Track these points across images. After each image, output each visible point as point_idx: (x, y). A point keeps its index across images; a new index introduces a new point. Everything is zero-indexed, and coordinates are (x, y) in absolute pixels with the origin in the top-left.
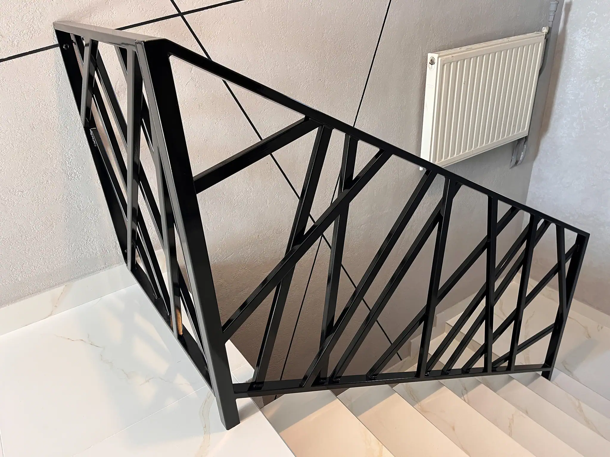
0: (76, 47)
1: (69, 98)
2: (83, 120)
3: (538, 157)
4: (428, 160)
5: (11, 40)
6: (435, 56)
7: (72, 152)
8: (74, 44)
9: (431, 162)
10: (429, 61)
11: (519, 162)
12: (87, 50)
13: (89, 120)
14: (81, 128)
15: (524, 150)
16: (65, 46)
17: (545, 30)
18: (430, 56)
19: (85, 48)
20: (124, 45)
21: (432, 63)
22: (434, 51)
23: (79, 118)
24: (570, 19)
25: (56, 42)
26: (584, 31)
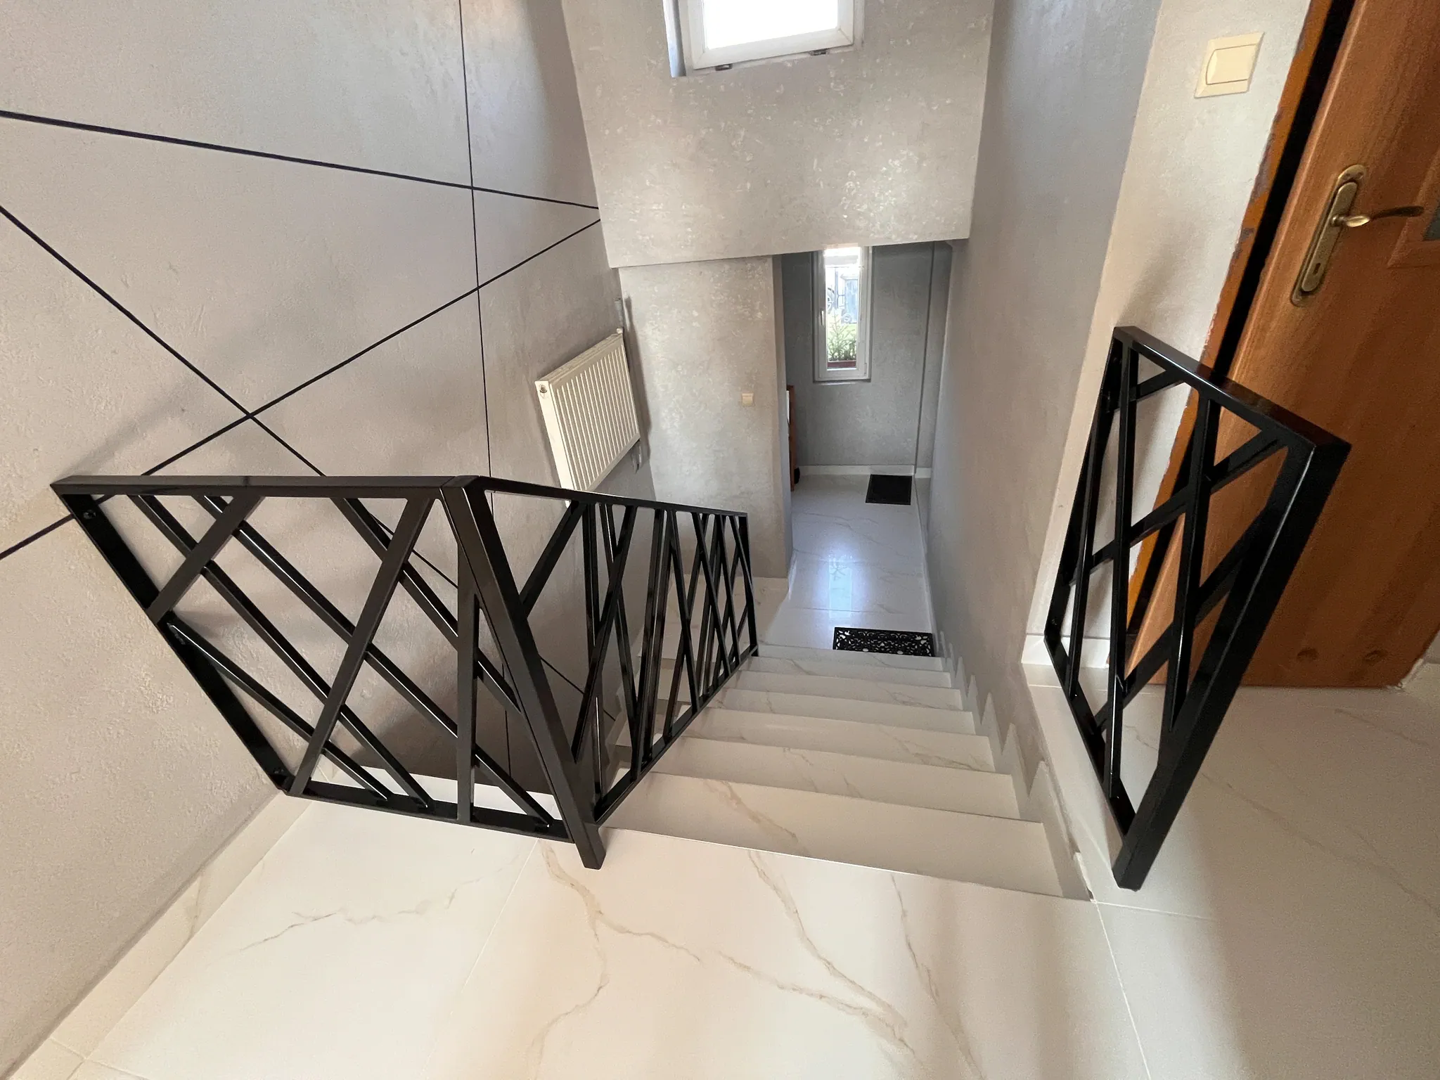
3: (652, 454)
4: (572, 489)
6: (545, 384)
9: (576, 490)
10: (538, 389)
11: (640, 465)
15: (640, 452)
16: (88, 514)
17: (620, 331)
18: (538, 384)
21: (543, 390)
22: (541, 376)
24: (634, 314)
26: (652, 324)
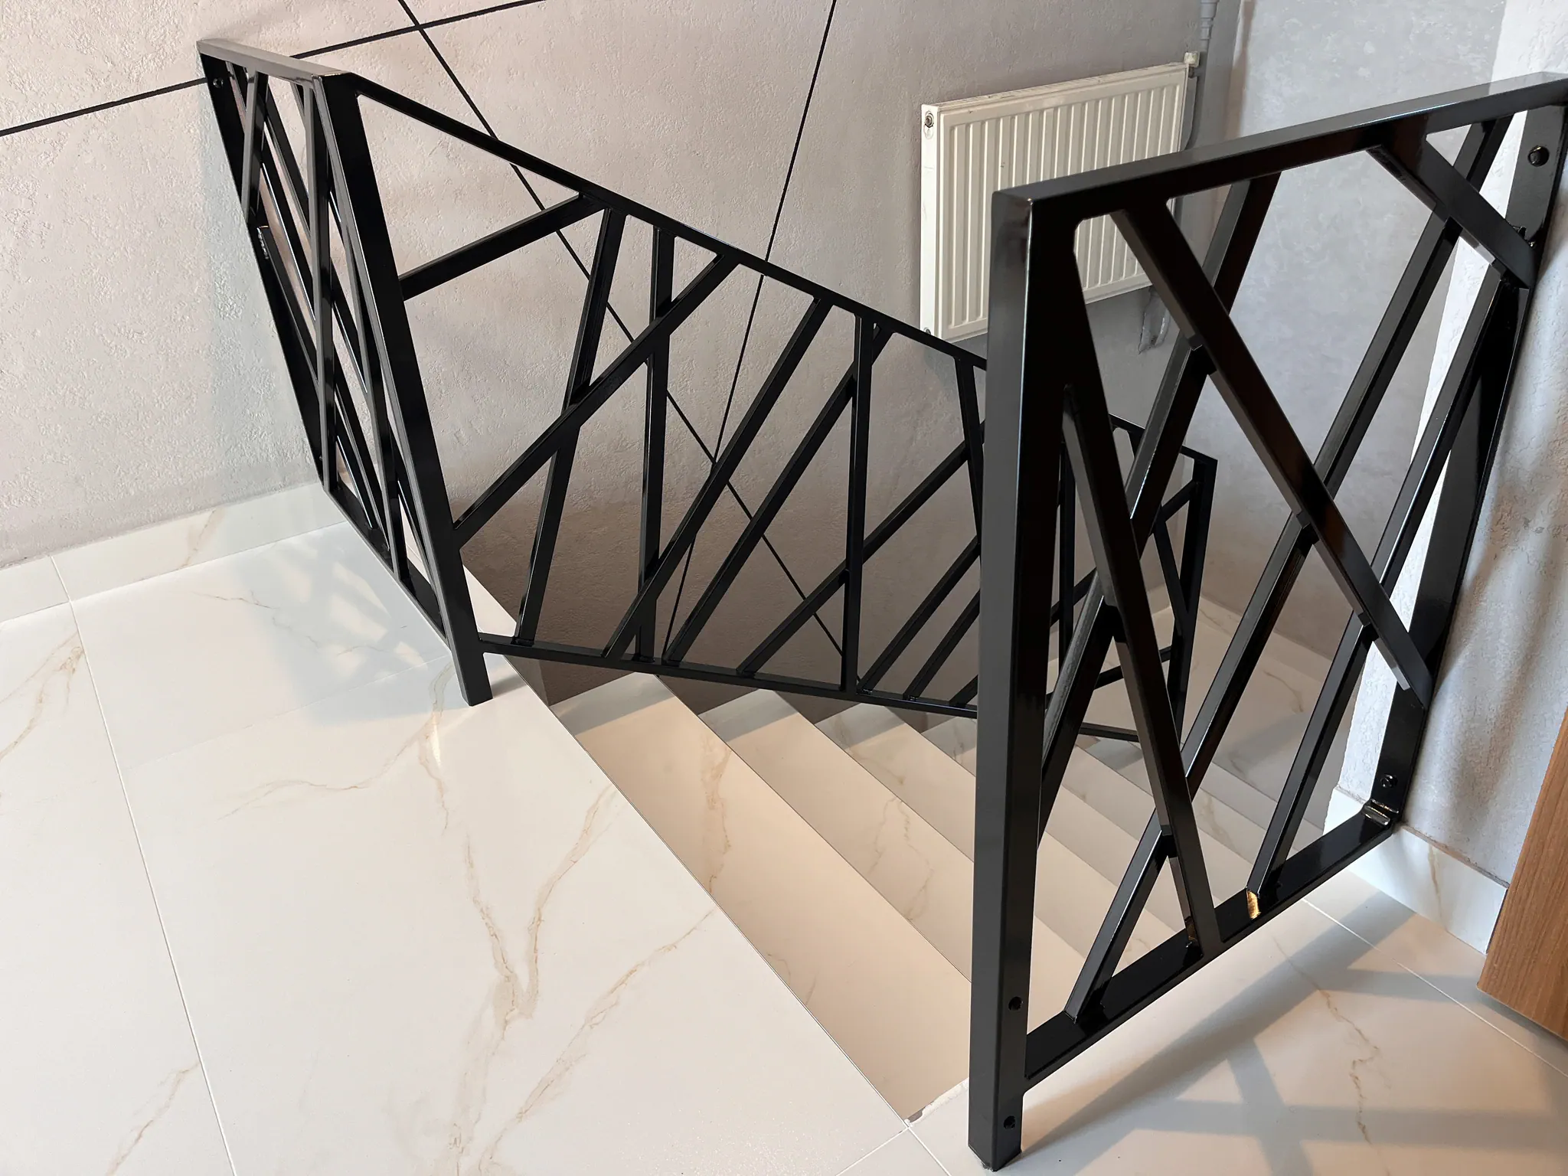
0: (234, 83)
1: (222, 171)
2: (245, 209)
5: (127, 70)
6: (934, 110)
7: (227, 268)
8: (231, 78)
10: (923, 120)
11: (1159, 340)
12: (251, 88)
13: (255, 210)
14: (242, 225)
16: (217, 82)
17: (1190, 59)
18: (924, 110)
19: (249, 85)
20: (299, 81)
21: (929, 124)
22: (932, 101)
23: (240, 208)
25: (202, 75)
